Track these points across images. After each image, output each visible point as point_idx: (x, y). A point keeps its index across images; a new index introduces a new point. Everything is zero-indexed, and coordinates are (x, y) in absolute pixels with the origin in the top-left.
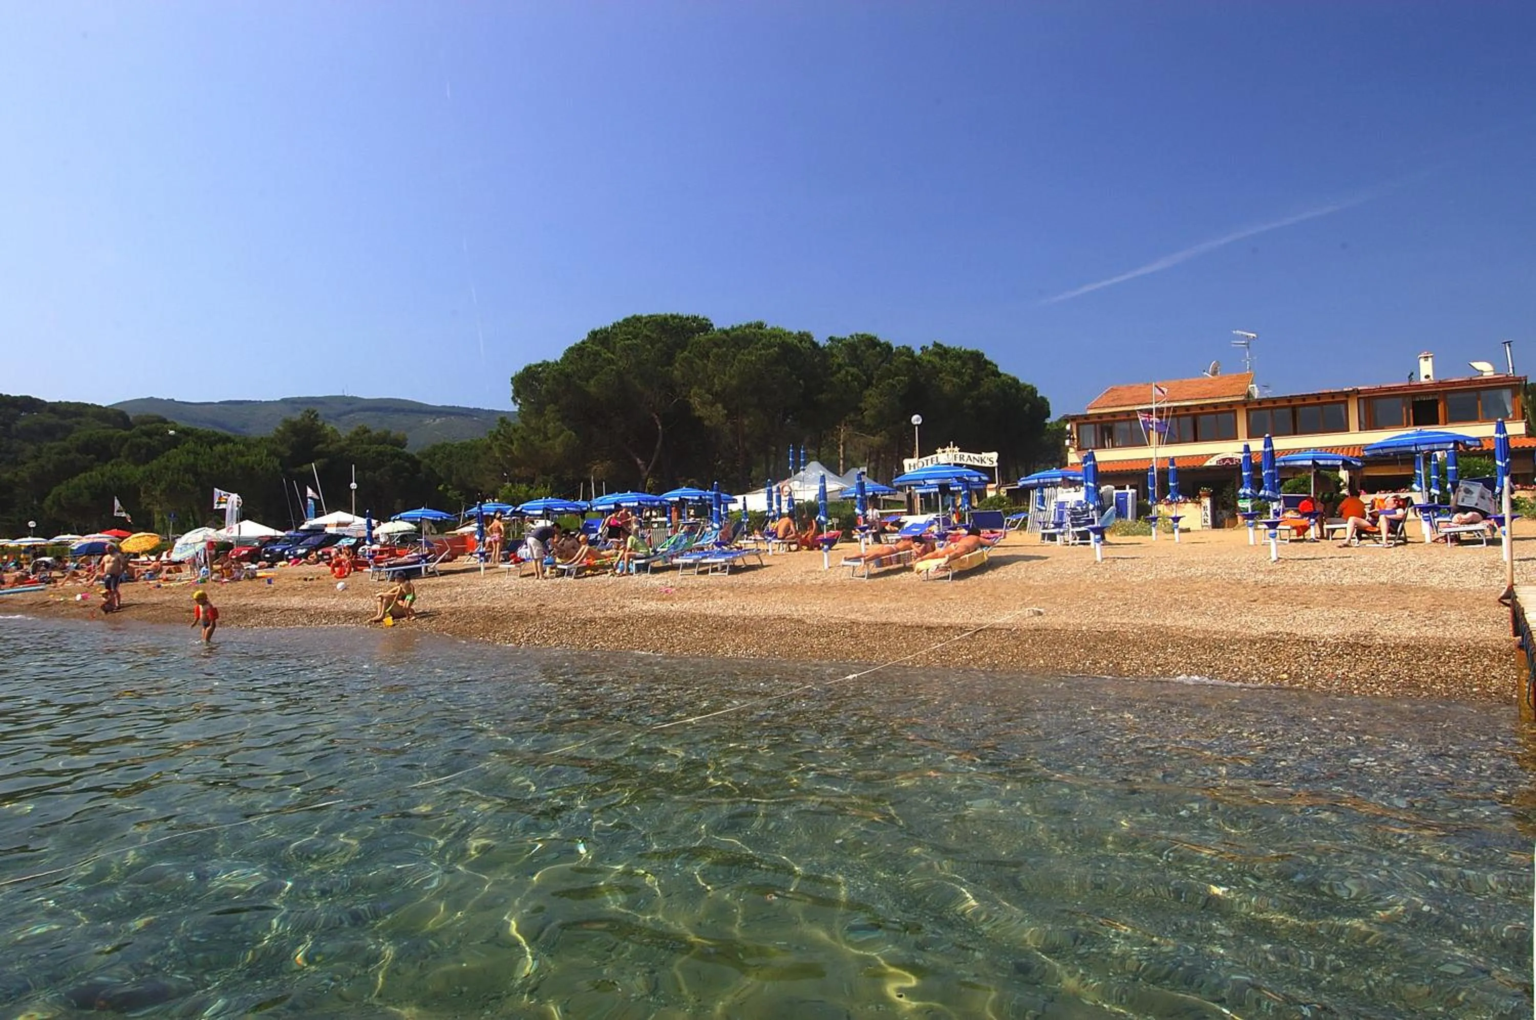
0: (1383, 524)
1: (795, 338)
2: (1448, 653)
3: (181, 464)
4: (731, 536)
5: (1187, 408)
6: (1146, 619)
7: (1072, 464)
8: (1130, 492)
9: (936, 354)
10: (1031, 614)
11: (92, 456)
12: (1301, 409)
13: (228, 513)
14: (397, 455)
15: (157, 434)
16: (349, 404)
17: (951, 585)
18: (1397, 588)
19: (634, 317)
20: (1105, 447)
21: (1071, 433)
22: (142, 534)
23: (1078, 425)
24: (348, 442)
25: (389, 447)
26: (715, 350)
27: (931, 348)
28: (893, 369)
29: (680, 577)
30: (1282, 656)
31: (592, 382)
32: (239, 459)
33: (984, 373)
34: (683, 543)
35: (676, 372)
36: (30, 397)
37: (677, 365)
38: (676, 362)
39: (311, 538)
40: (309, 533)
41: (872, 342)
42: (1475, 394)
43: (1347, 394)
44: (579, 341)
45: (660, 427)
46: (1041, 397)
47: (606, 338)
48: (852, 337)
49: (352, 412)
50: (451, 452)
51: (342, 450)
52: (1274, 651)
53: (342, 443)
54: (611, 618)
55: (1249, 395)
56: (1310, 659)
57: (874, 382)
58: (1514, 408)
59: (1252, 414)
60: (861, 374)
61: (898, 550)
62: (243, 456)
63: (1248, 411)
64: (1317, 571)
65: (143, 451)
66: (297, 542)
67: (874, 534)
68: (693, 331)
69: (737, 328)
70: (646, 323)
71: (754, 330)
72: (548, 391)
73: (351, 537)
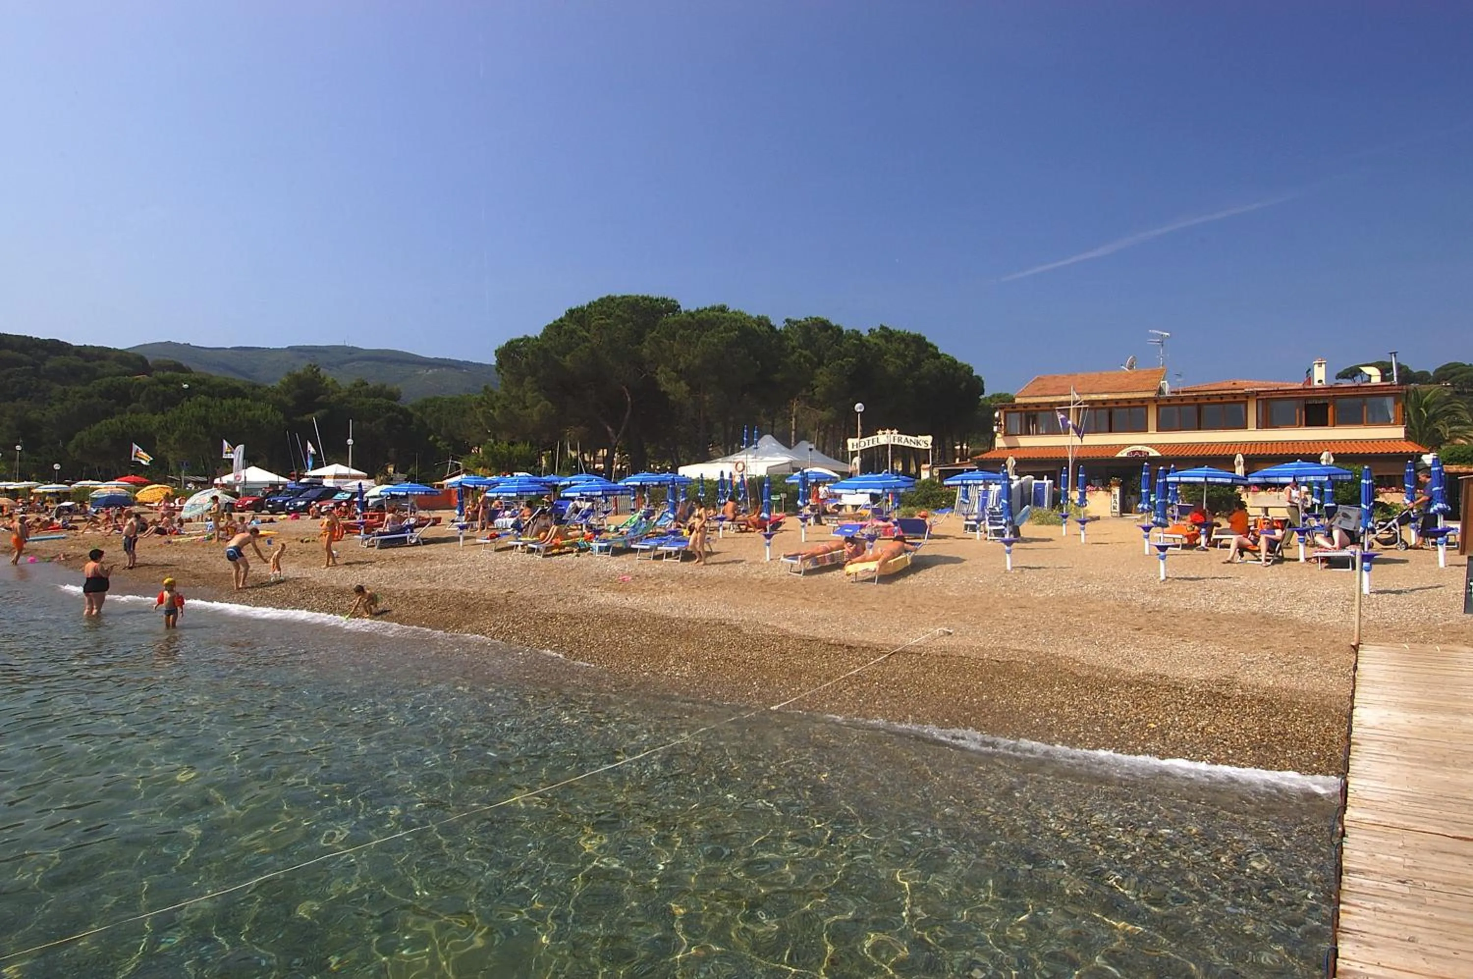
0: (1263, 544)
1: (754, 321)
2: (1296, 710)
3: (193, 416)
4: (687, 514)
5: (1104, 402)
6: (1039, 645)
7: (998, 448)
8: (1047, 482)
9: (882, 336)
10: (942, 633)
11: (113, 401)
12: (1205, 407)
13: (235, 462)
14: (391, 408)
15: (172, 383)
16: (350, 354)
17: (876, 589)
18: (1266, 620)
19: (608, 297)
20: (1029, 434)
21: (999, 420)
22: (156, 486)
23: (1005, 412)
24: (347, 393)
25: (385, 401)
26: (681, 332)
27: (877, 330)
28: (842, 350)
29: (638, 562)
30: (1153, 703)
31: (568, 357)
32: (247, 413)
33: (925, 355)
34: (642, 527)
35: (644, 350)
36: (58, 341)
37: (646, 344)
38: (645, 340)
39: (309, 492)
40: (308, 486)
41: (825, 326)
42: (1360, 400)
43: (1247, 395)
44: (557, 318)
45: (629, 399)
46: (977, 376)
47: (582, 317)
48: (806, 319)
49: (353, 360)
50: (441, 406)
51: (342, 400)
52: (1146, 696)
53: (341, 395)
54: (570, 615)
55: (1160, 391)
56: (1177, 708)
57: (825, 361)
58: (1396, 414)
59: (1161, 409)
60: (812, 356)
61: (832, 550)
62: (250, 410)
63: (1158, 407)
64: (1199, 594)
65: (160, 398)
66: (296, 494)
67: (815, 516)
68: (661, 312)
69: (702, 311)
70: (618, 305)
71: (717, 314)
72: (527, 364)
73: (347, 492)
